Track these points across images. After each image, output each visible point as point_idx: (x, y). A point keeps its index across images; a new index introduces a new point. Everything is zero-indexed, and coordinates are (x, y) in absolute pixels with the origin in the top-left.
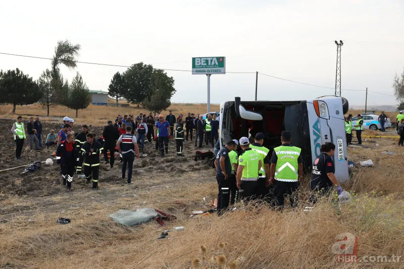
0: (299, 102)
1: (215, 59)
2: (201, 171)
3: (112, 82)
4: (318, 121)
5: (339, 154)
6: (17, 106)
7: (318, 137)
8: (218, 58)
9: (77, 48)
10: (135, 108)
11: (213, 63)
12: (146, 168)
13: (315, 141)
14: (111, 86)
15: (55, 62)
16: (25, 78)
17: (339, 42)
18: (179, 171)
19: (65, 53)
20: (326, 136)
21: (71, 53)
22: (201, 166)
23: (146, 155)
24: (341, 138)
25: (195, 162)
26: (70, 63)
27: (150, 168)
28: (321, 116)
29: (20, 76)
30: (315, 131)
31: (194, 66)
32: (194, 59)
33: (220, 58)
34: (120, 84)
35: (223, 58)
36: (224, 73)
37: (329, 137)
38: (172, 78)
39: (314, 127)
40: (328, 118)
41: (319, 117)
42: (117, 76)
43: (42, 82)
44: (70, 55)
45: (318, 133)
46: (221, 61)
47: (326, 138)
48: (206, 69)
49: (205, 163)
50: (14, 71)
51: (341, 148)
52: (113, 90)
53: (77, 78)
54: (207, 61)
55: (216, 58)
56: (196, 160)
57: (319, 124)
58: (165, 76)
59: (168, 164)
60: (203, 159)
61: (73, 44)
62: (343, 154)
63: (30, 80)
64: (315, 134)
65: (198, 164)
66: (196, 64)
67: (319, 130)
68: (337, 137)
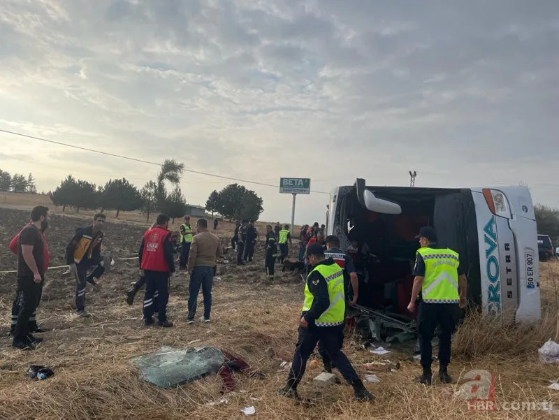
0: (458, 191)
1: (301, 180)
2: (291, 284)
3: (210, 198)
4: (492, 221)
5: (528, 277)
6: (120, 212)
7: (493, 247)
8: (304, 180)
9: (181, 166)
10: (228, 222)
11: (299, 184)
12: (224, 276)
13: (488, 252)
14: (208, 202)
15: (161, 178)
16: (130, 187)
17: (413, 173)
18: (263, 283)
19: (171, 170)
20: (507, 245)
21: (175, 171)
22: (290, 278)
23: (227, 262)
24: (532, 250)
25: (283, 274)
26: (174, 179)
27: (229, 277)
28: (497, 212)
29: (126, 185)
30: (487, 235)
31: (281, 185)
32: (282, 179)
33: (305, 179)
34: (216, 201)
35: (309, 180)
36: (309, 193)
37: (511, 247)
38: (261, 198)
39: (486, 229)
40: (509, 217)
41: (494, 213)
42: (214, 194)
43: (145, 193)
44: (175, 173)
45: (493, 240)
46: (306, 183)
47: (508, 249)
48: (292, 189)
49: (294, 276)
50: (120, 180)
51: (531, 266)
52: (210, 205)
53: (176, 190)
54: (294, 182)
56: (283, 271)
57: (494, 226)
58: (255, 196)
59: (252, 273)
60: (292, 269)
61: (178, 162)
62: (534, 276)
63: (135, 189)
64: (487, 240)
65: (285, 276)
66: (284, 184)
67: (494, 236)
68: (526, 248)
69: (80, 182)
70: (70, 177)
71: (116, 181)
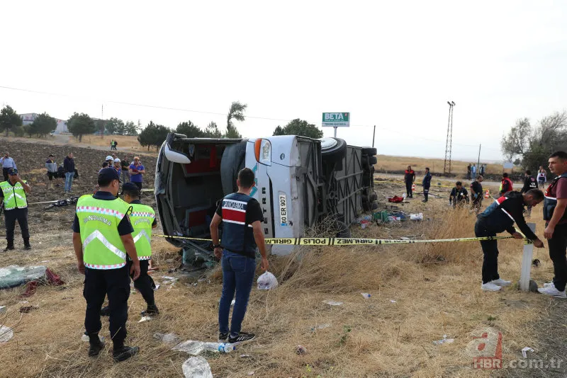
1: (341, 114)
4: (255, 168)
5: (282, 216)
7: (255, 191)
8: (344, 114)
9: (245, 106)
11: (339, 118)
15: (229, 117)
19: (236, 110)
20: (264, 189)
21: (241, 110)
24: (284, 193)
26: (240, 117)
28: (261, 160)
29: (192, 127)
31: (324, 120)
32: (324, 114)
35: (348, 114)
36: (348, 126)
37: (267, 190)
41: (258, 161)
42: (278, 129)
44: (240, 112)
46: (346, 117)
47: (264, 193)
48: (333, 123)
51: (284, 207)
54: (334, 116)
55: (343, 113)
57: (256, 172)
61: (242, 104)
62: (286, 216)
63: (199, 129)
66: (326, 118)
68: (279, 191)
69: (158, 126)
70: (151, 122)
71: (184, 123)
